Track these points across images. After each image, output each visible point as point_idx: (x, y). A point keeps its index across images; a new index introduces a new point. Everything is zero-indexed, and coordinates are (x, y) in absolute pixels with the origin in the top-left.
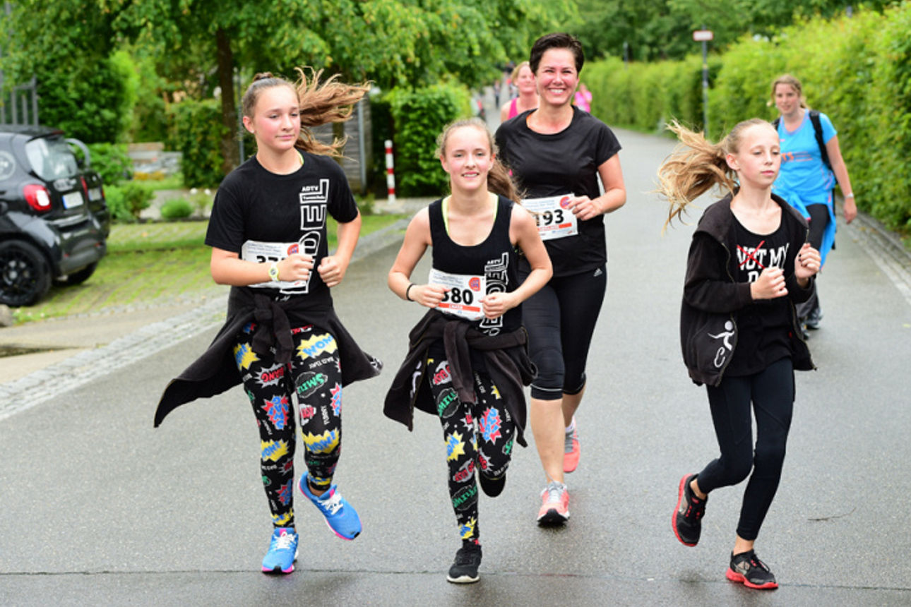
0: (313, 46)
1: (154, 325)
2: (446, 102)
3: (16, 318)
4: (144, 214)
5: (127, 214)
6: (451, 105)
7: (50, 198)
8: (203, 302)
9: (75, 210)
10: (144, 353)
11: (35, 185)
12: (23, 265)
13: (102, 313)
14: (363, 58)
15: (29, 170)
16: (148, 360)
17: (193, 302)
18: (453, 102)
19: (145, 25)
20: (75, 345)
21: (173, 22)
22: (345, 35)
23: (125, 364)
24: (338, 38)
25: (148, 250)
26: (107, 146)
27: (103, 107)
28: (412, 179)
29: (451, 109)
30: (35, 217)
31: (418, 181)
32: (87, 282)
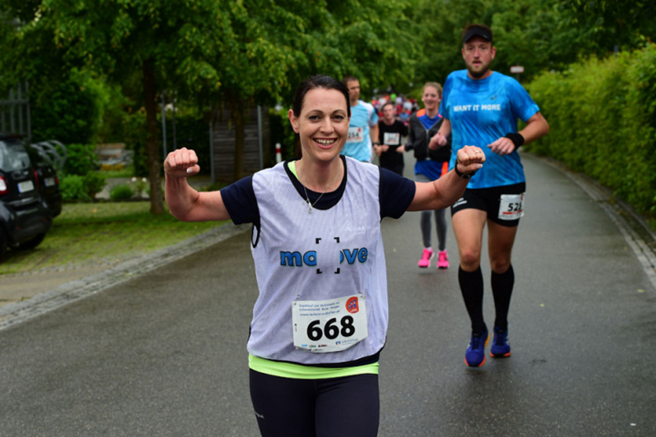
0: (208, 73)
1: (71, 283)
4: (99, 195)
5: (85, 195)
7: (7, 185)
8: (115, 265)
9: (27, 194)
10: (54, 306)
13: (41, 271)
14: (246, 84)
16: (56, 312)
17: (109, 264)
19: (87, 56)
20: (5, 298)
22: (233, 67)
23: (39, 314)
24: (228, 69)
25: (91, 223)
26: (80, 146)
27: (79, 117)
32: (38, 248)
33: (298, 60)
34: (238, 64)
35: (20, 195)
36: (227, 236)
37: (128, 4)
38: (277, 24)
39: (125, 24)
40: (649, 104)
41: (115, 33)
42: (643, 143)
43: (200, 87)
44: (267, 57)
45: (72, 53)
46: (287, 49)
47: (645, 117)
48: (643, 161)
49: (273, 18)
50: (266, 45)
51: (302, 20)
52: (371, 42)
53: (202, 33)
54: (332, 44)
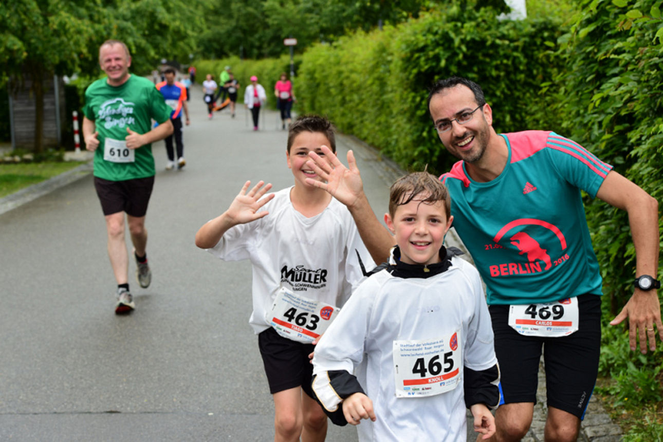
0: (14, 44)
14: (50, 54)
33: (97, 32)
34: (42, 37)
36: (35, 196)
40: (410, 73)
42: (406, 106)
43: (7, 57)
44: (69, 29)
46: (87, 21)
47: (407, 84)
48: (406, 123)
50: (68, 17)
52: (160, 16)
53: (8, 8)
54: (125, 19)
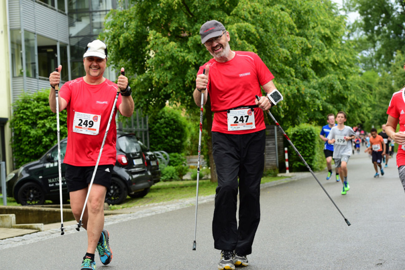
2: (311, 132)
3: (110, 208)
4: (184, 178)
5: (177, 177)
6: (313, 133)
7: (128, 160)
9: (139, 166)
11: (121, 155)
12: (116, 187)
13: (145, 206)
15: (119, 149)
16: (147, 217)
18: (314, 132)
19: (172, 92)
20: (121, 213)
21: (184, 91)
25: (177, 187)
26: (177, 154)
27: (175, 138)
28: (297, 164)
29: (313, 135)
30: (121, 168)
31: (299, 165)
32: (145, 197)
35: (134, 166)
37: (195, 63)
38: (279, 74)
39: (194, 74)
41: (187, 78)
45: (164, 91)
46: (285, 85)
49: (277, 69)
51: (294, 70)
52: (336, 87)
54: (314, 88)
